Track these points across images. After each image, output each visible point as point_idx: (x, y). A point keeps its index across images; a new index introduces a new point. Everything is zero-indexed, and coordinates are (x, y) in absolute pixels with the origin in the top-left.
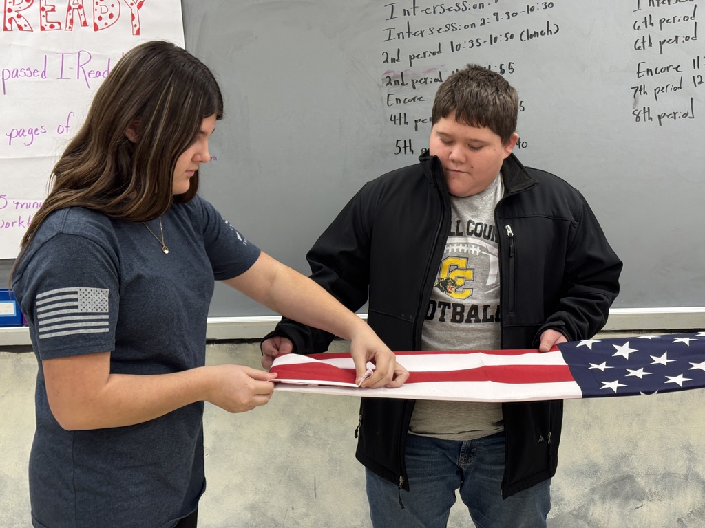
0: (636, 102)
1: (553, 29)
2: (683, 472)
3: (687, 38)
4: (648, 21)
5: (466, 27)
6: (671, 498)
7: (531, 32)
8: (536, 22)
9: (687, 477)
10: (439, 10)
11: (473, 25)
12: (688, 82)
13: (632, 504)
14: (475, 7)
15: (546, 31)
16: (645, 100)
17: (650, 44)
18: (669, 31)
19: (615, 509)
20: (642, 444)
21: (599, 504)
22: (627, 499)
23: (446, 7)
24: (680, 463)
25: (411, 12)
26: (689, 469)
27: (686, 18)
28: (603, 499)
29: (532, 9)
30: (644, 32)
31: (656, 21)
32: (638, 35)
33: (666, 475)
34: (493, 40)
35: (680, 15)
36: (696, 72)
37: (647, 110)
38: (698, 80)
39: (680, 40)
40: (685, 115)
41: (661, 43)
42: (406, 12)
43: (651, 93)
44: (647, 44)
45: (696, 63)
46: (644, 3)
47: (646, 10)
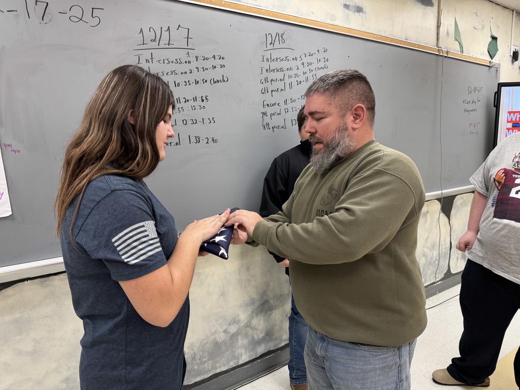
0: (263, 120)
1: (226, 80)
3: (282, 90)
4: (266, 80)
5: (182, 73)
6: (283, 306)
7: (215, 80)
8: (217, 74)
10: (166, 62)
11: (186, 73)
12: (283, 112)
13: (268, 314)
14: (186, 62)
15: (222, 80)
16: (267, 119)
17: (268, 92)
18: (275, 86)
19: (262, 318)
20: (271, 284)
21: (255, 318)
22: (266, 312)
23: (170, 61)
25: (150, 61)
27: (281, 80)
28: (257, 315)
29: (215, 67)
30: (265, 85)
31: (269, 80)
32: (262, 86)
33: (281, 295)
34: (197, 82)
35: (279, 78)
36: (286, 107)
37: (268, 124)
38: (286, 110)
39: (279, 90)
40: (283, 127)
41: (272, 91)
42: (147, 61)
43: (269, 116)
44: (266, 91)
45: (286, 102)
46: (264, 70)
47: (265, 74)
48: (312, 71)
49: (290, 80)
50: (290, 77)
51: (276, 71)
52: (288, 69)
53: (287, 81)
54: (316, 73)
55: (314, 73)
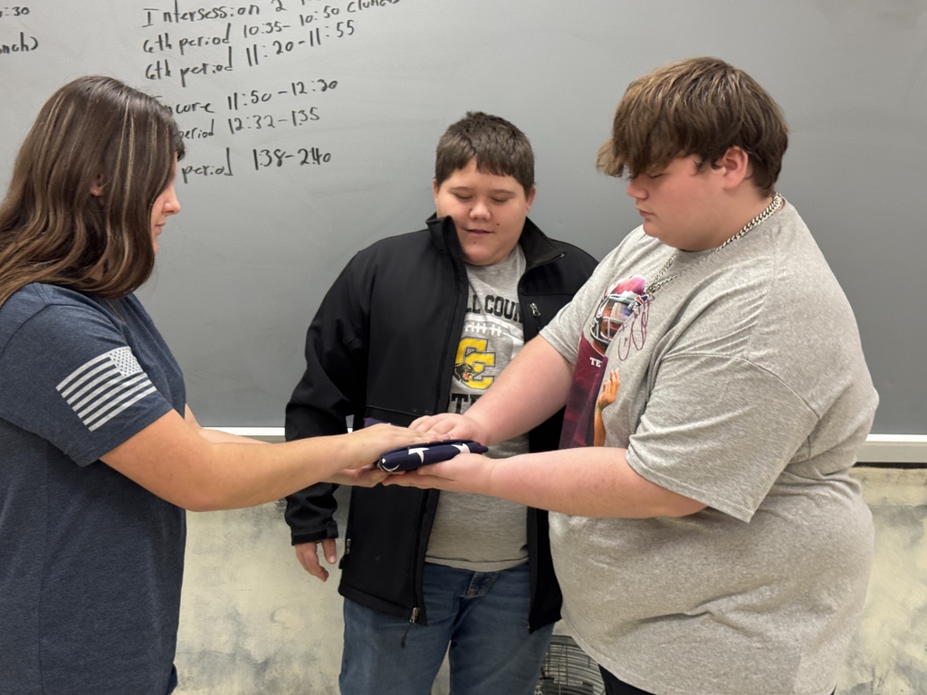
1: (31, 44)
2: (227, 650)
3: (219, 68)
4: (164, 42)
8: (6, 31)
9: (233, 656)
12: (222, 126)
15: (19, 46)
17: (168, 73)
18: (193, 57)
24: (224, 638)
26: (237, 646)
27: (216, 41)
30: (159, 55)
31: (174, 41)
32: (150, 59)
33: (205, 654)
35: (208, 36)
36: (233, 114)
38: (235, 125)
39: (210, 69)
40: (220, 171)
41: (183, 72)
44: (163, 72)
45: (233, 101)
46: (157, 17)
47: (160, 27)
48: (336, 11)
49: (251, 41)
50: (248, 31)
51: (197, 16)
52: (241, 11)
53: (239, 42)
54: (350, 16)
55: (344, 16)
